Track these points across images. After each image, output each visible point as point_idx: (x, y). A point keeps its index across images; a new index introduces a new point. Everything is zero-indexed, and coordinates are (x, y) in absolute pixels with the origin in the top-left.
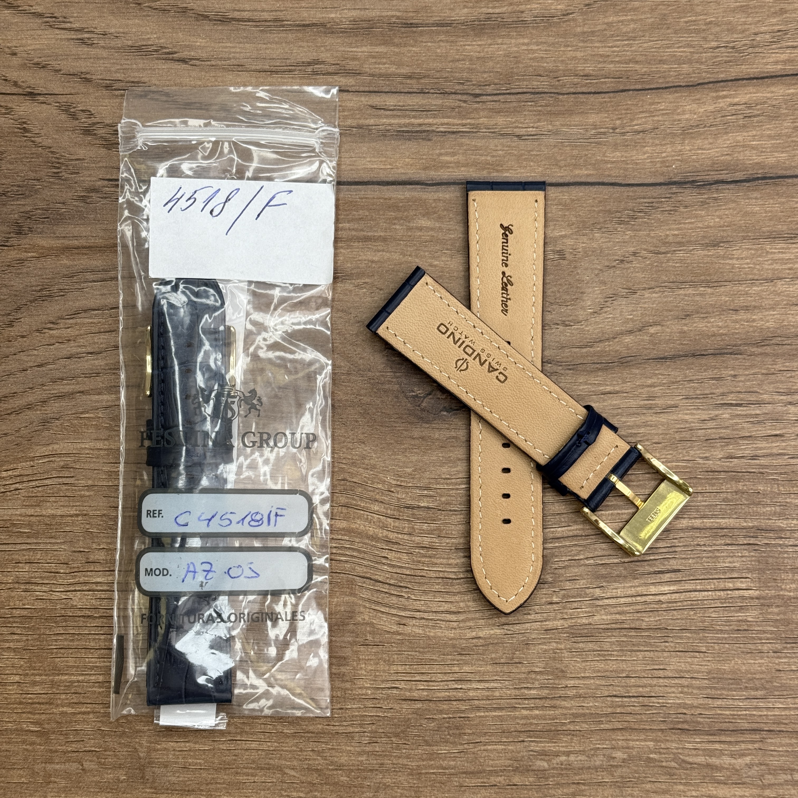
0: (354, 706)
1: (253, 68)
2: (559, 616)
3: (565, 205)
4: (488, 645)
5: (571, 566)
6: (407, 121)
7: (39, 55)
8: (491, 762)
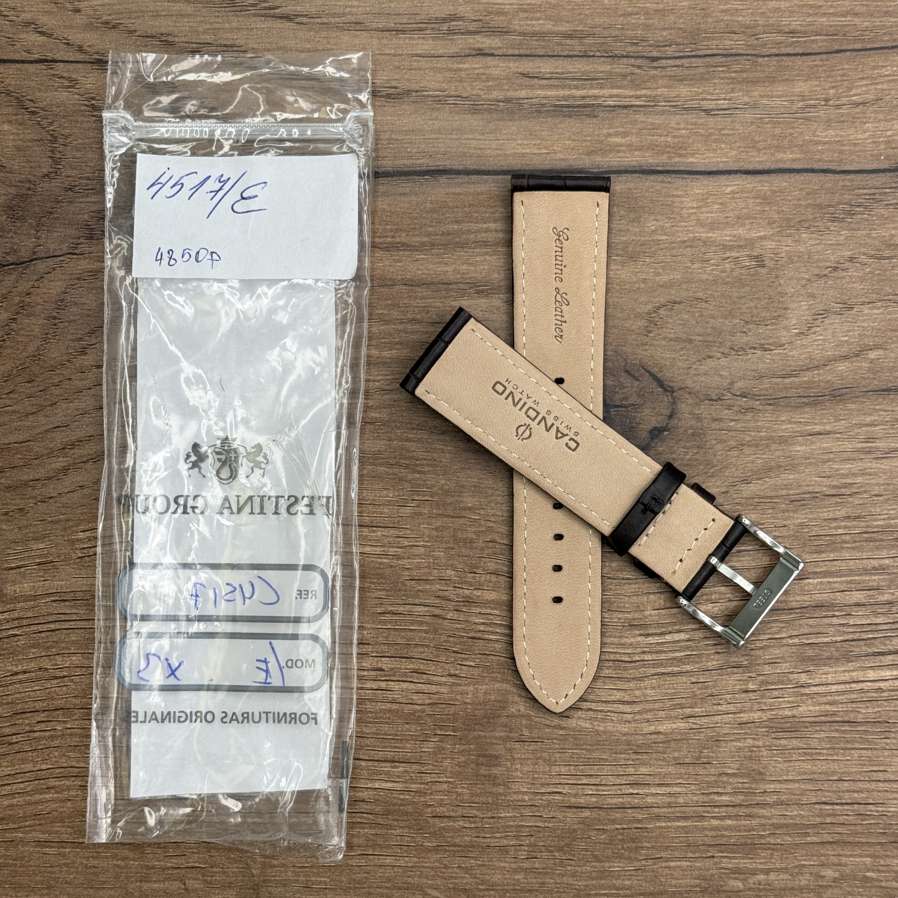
0: (508, 815)
1: (375, 26)
2: (756, 707)
3: (765, 198)
4: (670, 741)
5: (770, 646)
6: (567, 92)
7: (109, 12)
8: (674, 882)
